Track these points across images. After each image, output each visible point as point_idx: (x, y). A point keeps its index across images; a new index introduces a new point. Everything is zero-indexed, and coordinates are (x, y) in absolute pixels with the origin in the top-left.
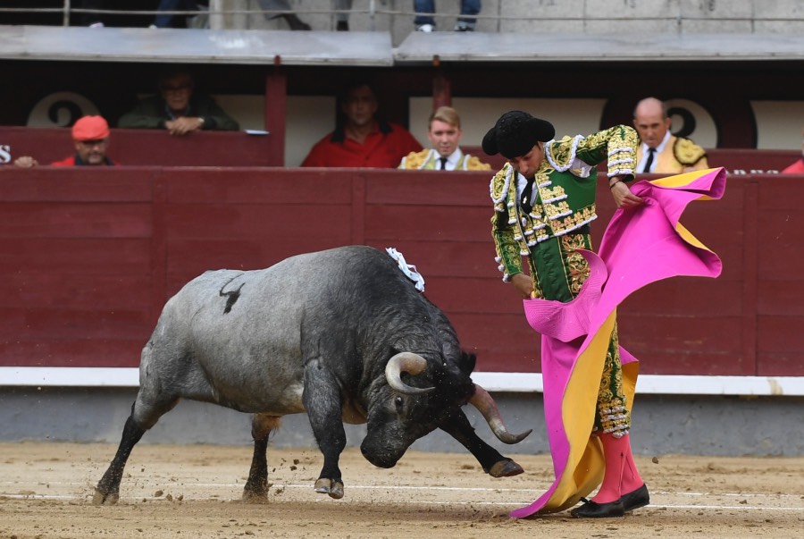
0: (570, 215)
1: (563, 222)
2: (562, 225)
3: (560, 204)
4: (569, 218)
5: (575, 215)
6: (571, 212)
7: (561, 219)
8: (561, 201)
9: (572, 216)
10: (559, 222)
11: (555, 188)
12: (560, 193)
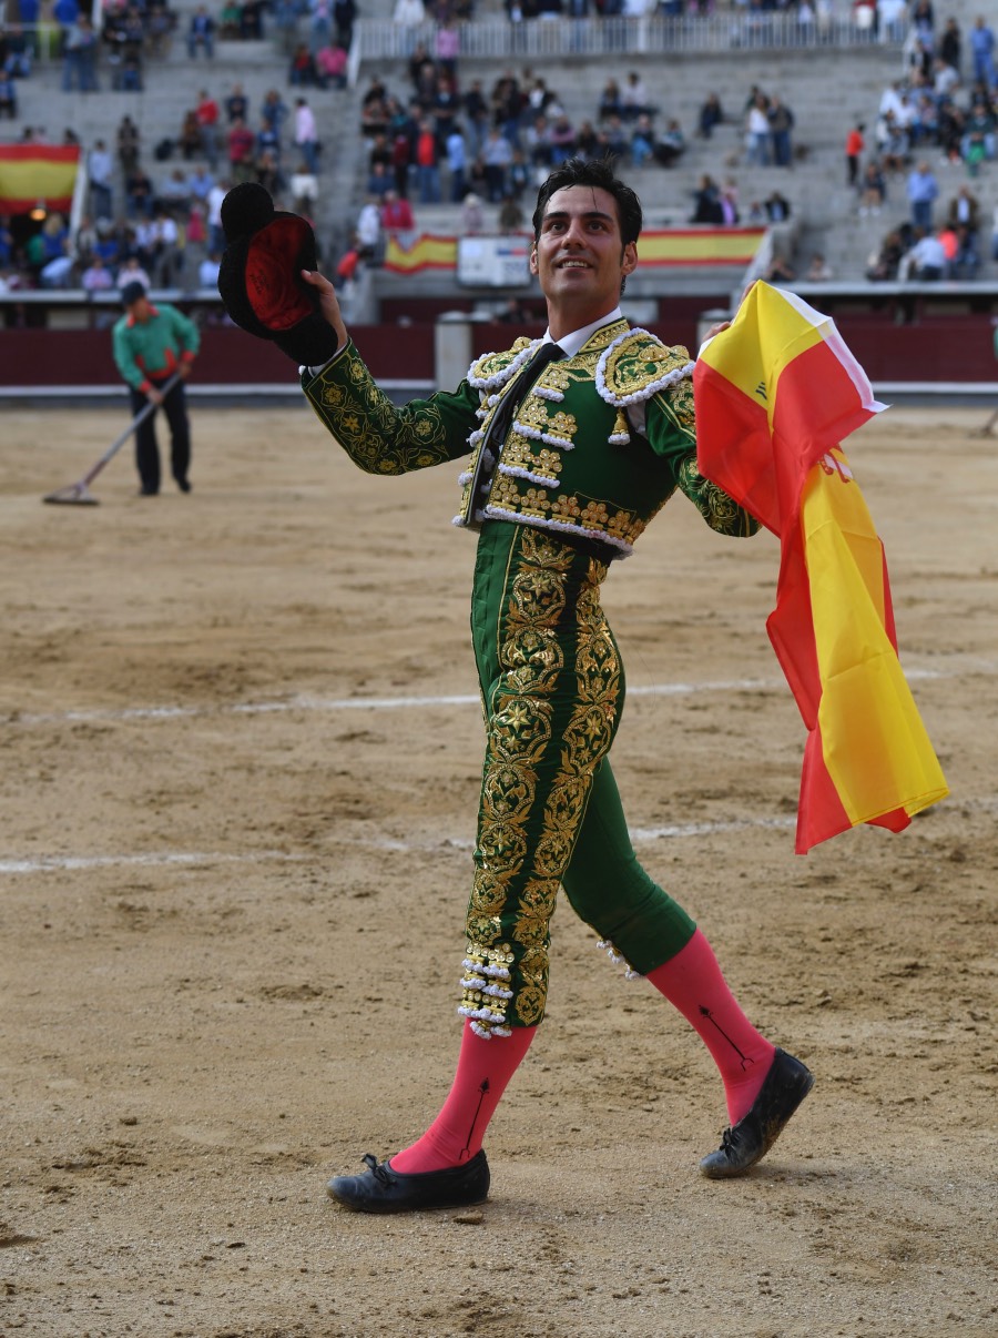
0: (547, 488)
1: (522, 493)
2: (516, 499)
3: (544, 453)
4: (542, 494)
5: (562, 499)
6: (554, 483)
7: (523, 485)
8: (552, 448)
9: (552, 494)
10: (514, 488)
11: (560, 416)
12: (562, 434)
